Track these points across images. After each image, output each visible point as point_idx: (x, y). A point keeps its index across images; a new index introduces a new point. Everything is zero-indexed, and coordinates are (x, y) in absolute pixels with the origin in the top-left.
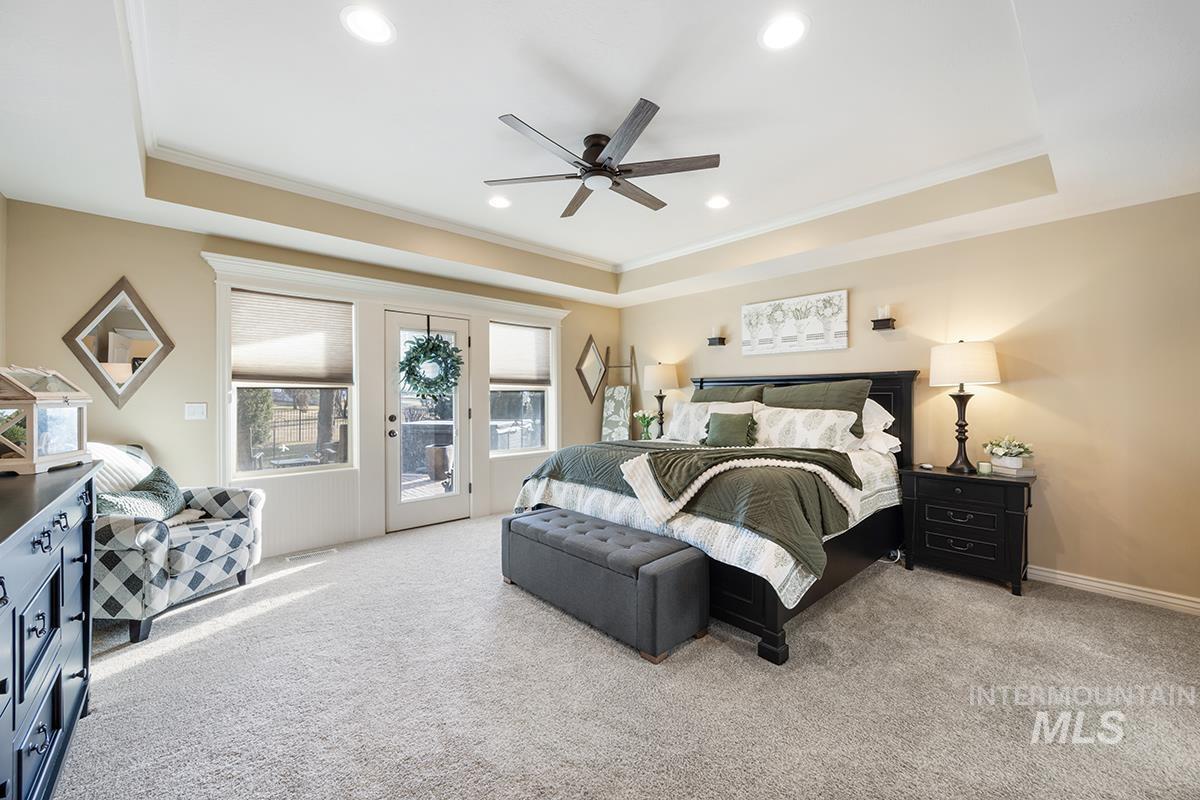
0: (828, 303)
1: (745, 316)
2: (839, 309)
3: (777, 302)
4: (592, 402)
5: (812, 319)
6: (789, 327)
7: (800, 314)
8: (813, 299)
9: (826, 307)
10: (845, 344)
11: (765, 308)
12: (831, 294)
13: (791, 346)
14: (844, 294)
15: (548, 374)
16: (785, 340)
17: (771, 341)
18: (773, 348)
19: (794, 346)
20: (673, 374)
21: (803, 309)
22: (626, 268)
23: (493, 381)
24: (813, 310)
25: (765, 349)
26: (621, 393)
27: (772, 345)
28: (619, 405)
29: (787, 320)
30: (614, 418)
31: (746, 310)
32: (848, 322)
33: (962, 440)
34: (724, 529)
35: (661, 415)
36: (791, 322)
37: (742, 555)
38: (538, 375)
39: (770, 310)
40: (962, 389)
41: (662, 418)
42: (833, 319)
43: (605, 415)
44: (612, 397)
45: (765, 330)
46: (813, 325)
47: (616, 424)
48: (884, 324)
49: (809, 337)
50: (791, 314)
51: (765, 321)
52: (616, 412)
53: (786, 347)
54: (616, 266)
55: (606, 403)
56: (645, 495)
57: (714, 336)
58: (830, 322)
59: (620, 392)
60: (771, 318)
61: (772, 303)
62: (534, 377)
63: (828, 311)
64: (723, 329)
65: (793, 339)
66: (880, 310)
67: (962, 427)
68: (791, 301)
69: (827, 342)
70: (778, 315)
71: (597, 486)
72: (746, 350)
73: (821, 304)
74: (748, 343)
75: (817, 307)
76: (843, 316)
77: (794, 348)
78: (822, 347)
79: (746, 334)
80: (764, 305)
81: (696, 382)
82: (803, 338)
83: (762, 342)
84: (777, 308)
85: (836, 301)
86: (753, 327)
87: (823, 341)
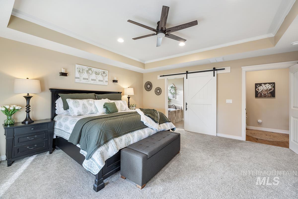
0: (104, 73)
1: (77, 68)
2: (107, 75)
3: (90, 68)
5: (100, 76)
7: (97, 73)
8: (101, 70)
10: (108, 84)
11: (86, 68)
12: (105, 71)
14: (108, 71)
16: (92, 80)
17: (87, 79)
18: (88, 82)
19: (95, 82)
21: (98, 72)
24: (100, 73)
25: (85, 81)
31: (77, 66)
32: (108, 79)
35: (29, 107)
36: (94, 75)
39: (87, 69)
40: (129, 96)
45: (85, 75)
46: (100, 77)
48: (115, 81)
49: (99, 81)
50: (94, 73)
51: (86, 72)
53: (92, 82)
57: (62, 72)
58: (104, 78)
60: (87, 72)
61: (89, 67)
63: (104, 75)
64: (66, 70)
65: (95, 80)
66: (114, 78)
67: (129, 102)
68: (94, 69)
69: (103, 83)
70: (90, 71)
72: (77, 80)
73: (102, 72)
74: (78, 78)
75: (101, 73)
76: (107, 77)
77: (95, 83)
78: (102, 84)
79: (77, 75)
80: (85, 67)
81: (51, 90)
82: (97, 80)
83: (84, 79)
84: (90, 69)
85: (106, 73)
86: (81, 73)
87: (103, 82)
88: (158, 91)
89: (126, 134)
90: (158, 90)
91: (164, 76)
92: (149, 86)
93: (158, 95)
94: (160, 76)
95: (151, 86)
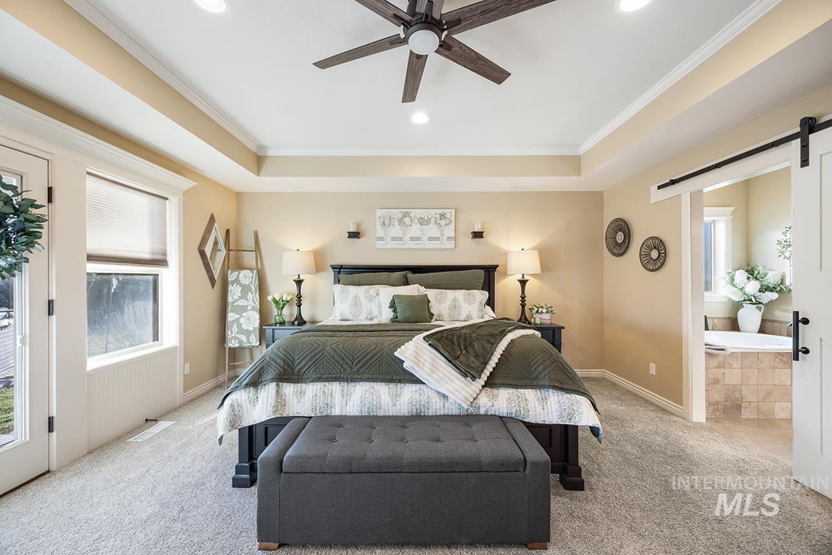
0: (443, 216)
1: (380, 218)
2: (450, 222)
3: (406, 210)
4: (213, 286)
5: (432, 226)
6: (415, 230)
7: (423, 222)
8: (433, 212)
9: (441, 219)
10: (453, 245)
11: (397, 213)
12: (445, 211)
13: (416, 244)
14: (453, 211)
15: (165, 254)
16: (412, 239)
17: (401, 239)
18: (402, 244)
20: (310, 260)
21: (426, 218)
22: (272, 153)
23: (92, 258)
24: (433, 220)
25: (396, 245)
26: (247, 277)
27: (401, 242)
28: (245, 289)
29: (414, 225)
30: (242, 303)
31: (379, 212)
32: (455, 230)
33: (523, 306)
34: (529, 394)
35: (300, 298)
36: (416, 226)
37: (561, 412)
38: (153, 253)
39: (400, 215)
40: (523, 277)
41: (300, 301)
42: (447, 227)
43: (230, 299)
44: (237, 281)
45: (396, 230)
46: (432, 230)
47: (244, 309)
48: (478, 235)
49: (430, 239)
50: (416, 221)
51: (396, 223)
52: (244, 296)
53: (412, 245)
54: (262, 147)
55: (230, 288)
56: (442, 379)
57: (352, 231)
58: (444, 229)
59: (245, 277)
60: (401, 221)
61: (402, 210)
62: (147, 256)
63: (443, 222)
64: (358, 226)
65: (418, 239)
66: (476, 226)
67: (523, 298)
68: (417, 211)
69: (442, 243)
70: (407, 220)
71: (361, 380)
72: (379, 244)
73: (438, 217)
74: (381, 239)
75: (436, 218)
76: (452, 226)
77: (418, 245)
78: (438, 246)
79: (380, 232)
80: (396, 211)
81: (333, 268)
82: (425, 239)
83: (393, 239)
84: (406, 215)
85: (448, 215)
86: (386, 227)
87: (439, 242)
88: (654, 254)
89: (327, 384)
90: (655, 248)
91: (673, 182)
92: (620, 237)
93: (652, 271)
94: (659, 187)
95: (628, 235)
